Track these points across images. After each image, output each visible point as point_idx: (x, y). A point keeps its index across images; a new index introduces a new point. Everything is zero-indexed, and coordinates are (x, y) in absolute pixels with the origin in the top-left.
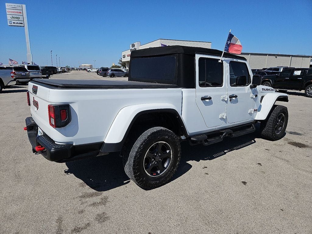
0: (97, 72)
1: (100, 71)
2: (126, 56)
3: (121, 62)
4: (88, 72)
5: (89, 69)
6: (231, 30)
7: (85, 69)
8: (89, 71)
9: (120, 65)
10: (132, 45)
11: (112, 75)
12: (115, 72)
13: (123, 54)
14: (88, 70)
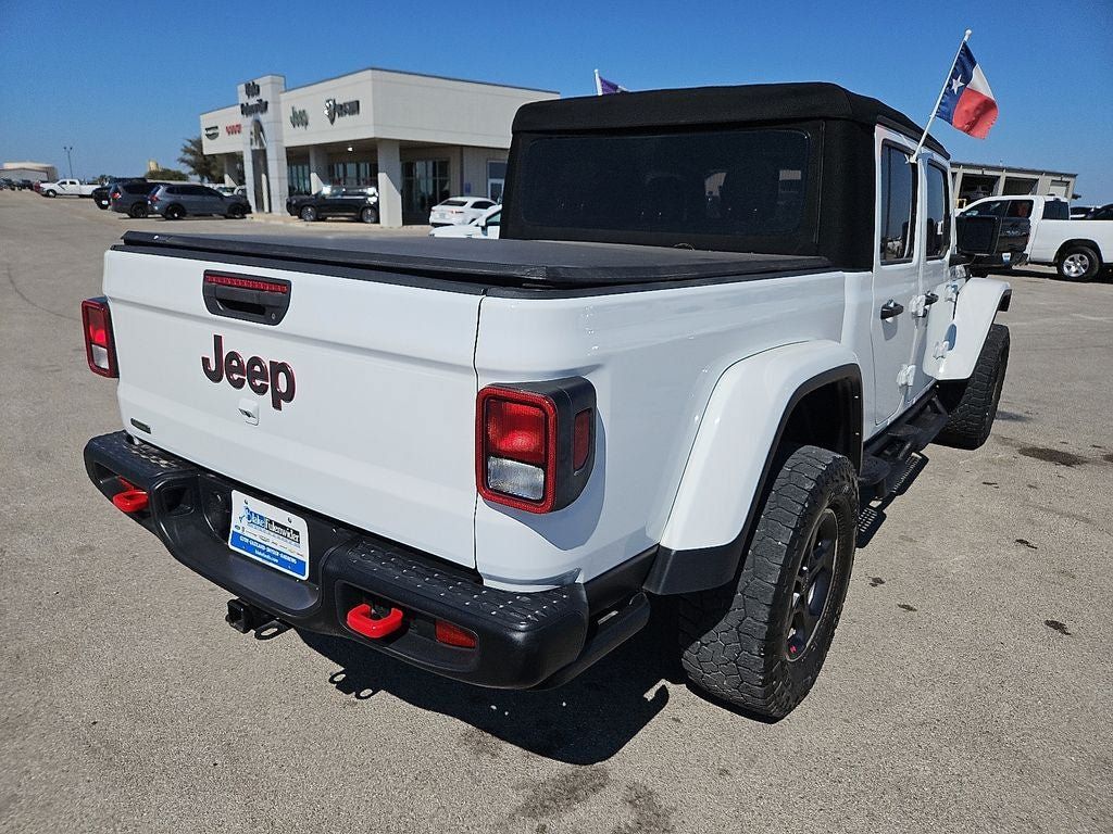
0: (98, 196)
1: (117, 191)
2: (222, 131)
3: (189, 157)
4: (47, 195)
5: (43, 182)
6: (969, 32)
7: (27, 185)
8: (51, 190)
9: (186, 170)
10: (248, 86)
11: (174, 212)
12: (183, 198)
13: (207, 120)
14: (46, 186)
